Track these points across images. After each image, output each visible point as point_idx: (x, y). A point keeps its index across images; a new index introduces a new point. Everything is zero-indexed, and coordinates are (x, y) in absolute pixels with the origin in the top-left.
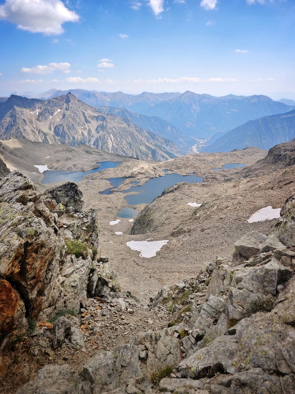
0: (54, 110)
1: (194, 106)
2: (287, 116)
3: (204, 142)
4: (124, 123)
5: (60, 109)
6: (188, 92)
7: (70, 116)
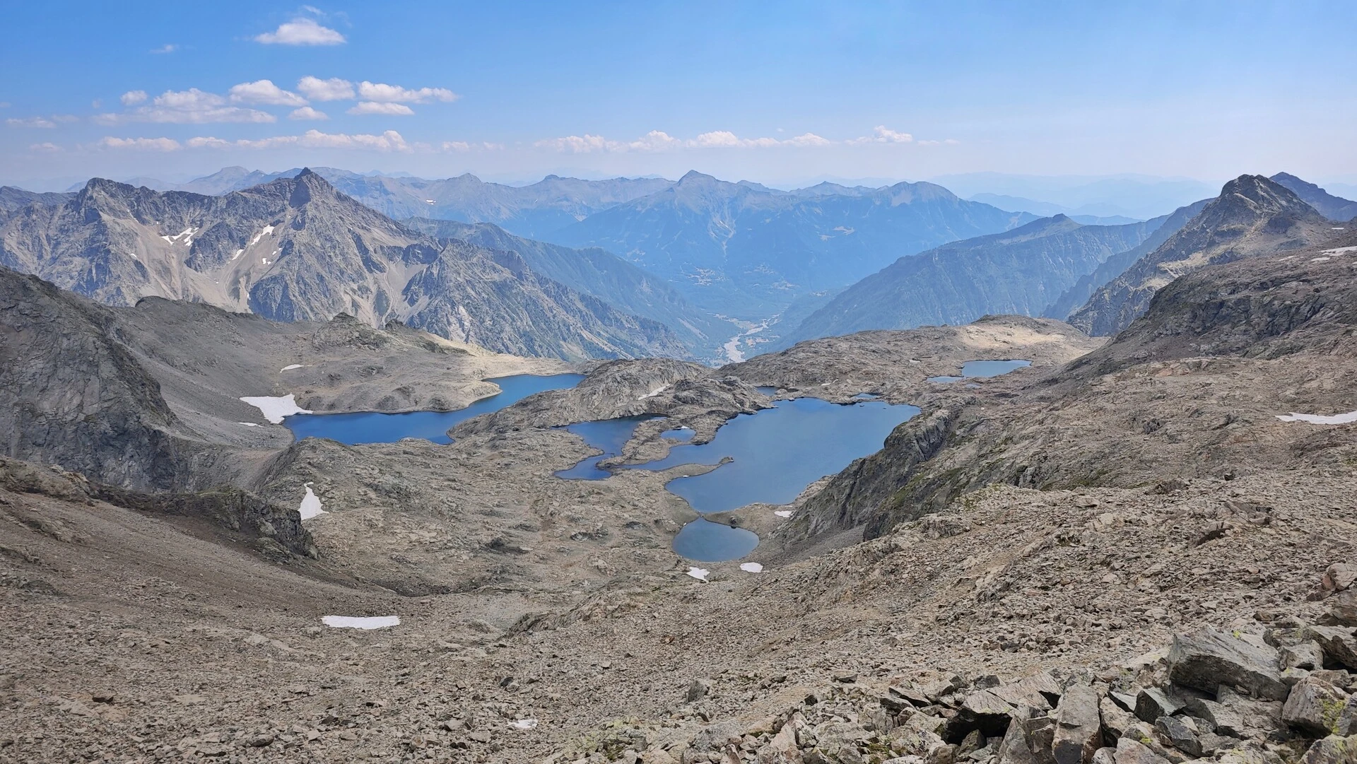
0: (251, 228)
1: (717, 219)
2: (1015, 240)
3: (761, 329)
4: (502, 269)
5: (271, 225)
6: (692, 174)
7: (310, 248)
